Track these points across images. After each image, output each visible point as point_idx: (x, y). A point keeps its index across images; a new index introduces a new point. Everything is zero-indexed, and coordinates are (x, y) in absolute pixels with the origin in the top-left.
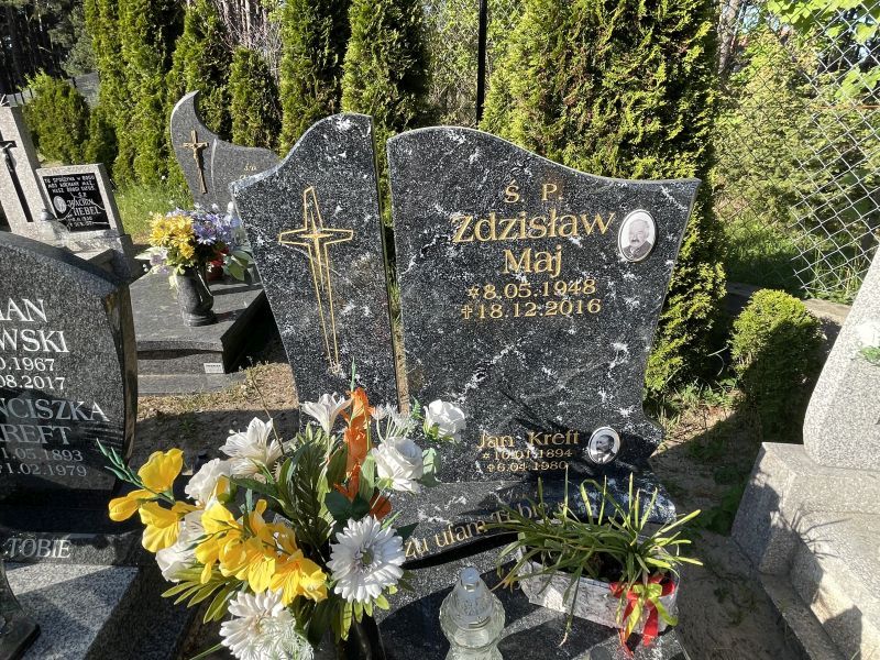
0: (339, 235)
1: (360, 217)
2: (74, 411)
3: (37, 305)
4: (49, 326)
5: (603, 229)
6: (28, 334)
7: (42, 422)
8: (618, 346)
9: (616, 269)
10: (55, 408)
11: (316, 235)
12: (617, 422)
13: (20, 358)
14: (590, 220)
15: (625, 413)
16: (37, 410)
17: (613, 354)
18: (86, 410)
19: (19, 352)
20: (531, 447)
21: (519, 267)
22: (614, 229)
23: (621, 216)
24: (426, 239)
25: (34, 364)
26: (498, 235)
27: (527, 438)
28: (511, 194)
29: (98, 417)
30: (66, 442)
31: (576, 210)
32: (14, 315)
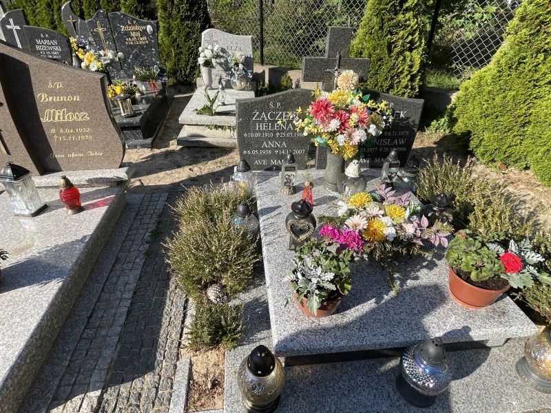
0: (104, 29)
1: (107, 26)
3: (56, 42)
4: (57, 45)
5: (145, 29)
6: (54, 47)
11: (100, 30)
13: (52, 52)
14: (142, 27)
21: (132, 35)
23: (146, 26)
24: (118, 30)
25: (55, 53)
26: (129, 29)
28: (129, 23)
31: (140, 25)
32: (51, 43)
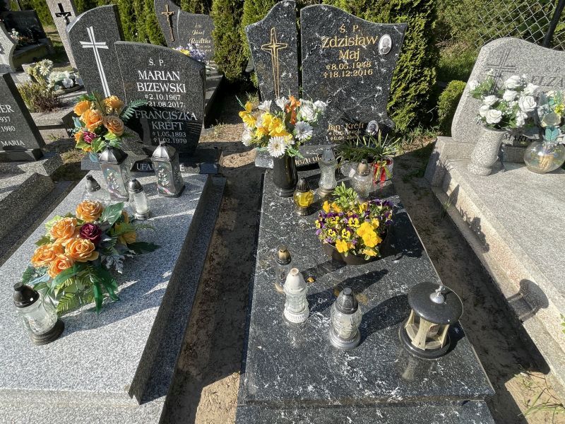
0: (282, 46)
1: (290, 38)
2: (185, 116)
3: (177, 74)
4: (180, 82)
5: (374, 43)
6: (172, 85)
7: (173, 121)
8: (378, 88)
9: (378, 57)
10: (178, 115)
11: (274, 46)
12: (378, 119)
13: (168, 95)
14: (369, 38)
15: (380, 115)
16: (172, 116)
17: (377, 91)
18: (189, 116)
19: (169, 93)
20: (346, 130)
21: (344, 57)
22: (378, 42)
23: (380, 37)
24: (313, 47)
25: (173, 97)
26: (337, 45)
27: (345, 126)
28: (342, 29)
29: (193, 118)
30: (181, 129)
31: (365, 35)
32: (169, 78)
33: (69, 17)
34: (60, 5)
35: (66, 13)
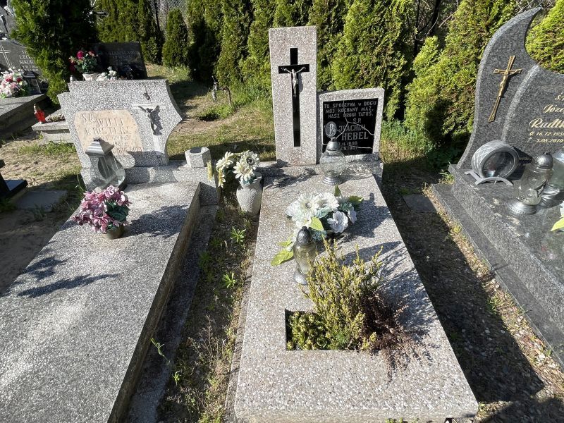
33: (303, 74)
34: (294, 53)
35: (302, 66)
